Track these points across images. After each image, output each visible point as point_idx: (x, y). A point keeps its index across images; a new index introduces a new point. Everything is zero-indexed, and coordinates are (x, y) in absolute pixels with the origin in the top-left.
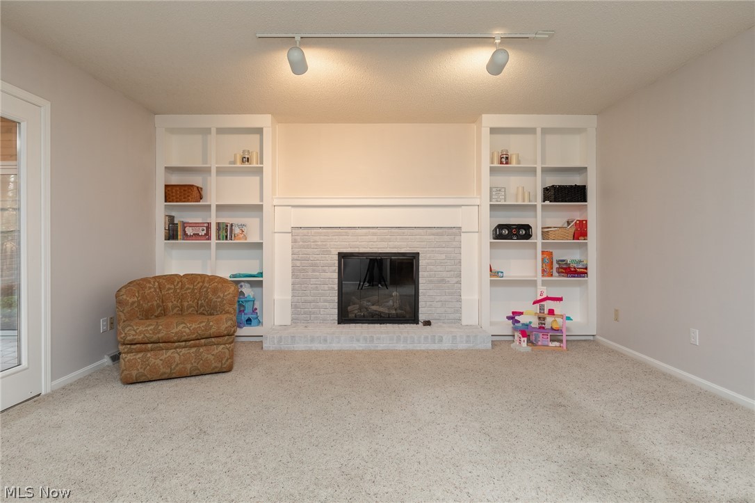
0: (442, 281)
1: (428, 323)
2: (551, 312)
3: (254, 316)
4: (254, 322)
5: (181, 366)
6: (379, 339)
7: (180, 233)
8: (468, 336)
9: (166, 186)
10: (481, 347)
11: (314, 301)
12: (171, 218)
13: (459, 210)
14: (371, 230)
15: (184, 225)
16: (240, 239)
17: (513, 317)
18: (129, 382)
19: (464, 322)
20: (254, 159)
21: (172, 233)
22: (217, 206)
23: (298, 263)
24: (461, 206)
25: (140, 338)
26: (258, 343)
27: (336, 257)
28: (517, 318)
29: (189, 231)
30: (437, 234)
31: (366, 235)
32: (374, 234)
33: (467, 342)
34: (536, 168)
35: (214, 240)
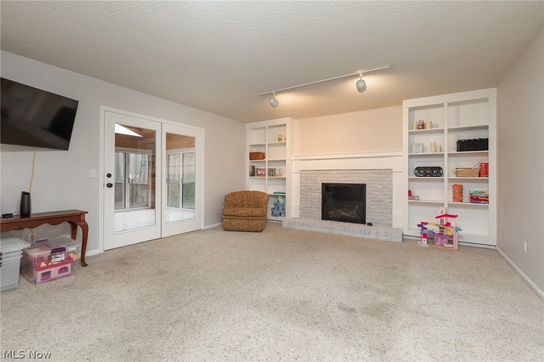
0: (381, 201)
1: (370, 224)
2: (448, 224)
3: (283, 212)
4: (283, 215)
5: (242, 227)
6: (335, 228)
7: (256, 173)
8: (386, 233)
9: (250, 153)
10: (395, 240)
11: (310, 207)
12: (253, 168)
13: (391, 158)
14: (339, 171)
15: (258, 169)
16: (278, 176)
17: (422, 225)
18: (226, 230)
19: (394, 226)
20: (283, 139)
21: (253, 174)
22: (268, 161)
23: (303, 188)
24: (392, 156)
25: (228, 213)
26: (280, 224)
27: (321, 185)
28: (424, 226)
29: (259, 172)
30: (378, 173)
31: (336, 174)
32: (341, 173)
33: (385, 236)
34: (444, 129)
35: (267, 176)
